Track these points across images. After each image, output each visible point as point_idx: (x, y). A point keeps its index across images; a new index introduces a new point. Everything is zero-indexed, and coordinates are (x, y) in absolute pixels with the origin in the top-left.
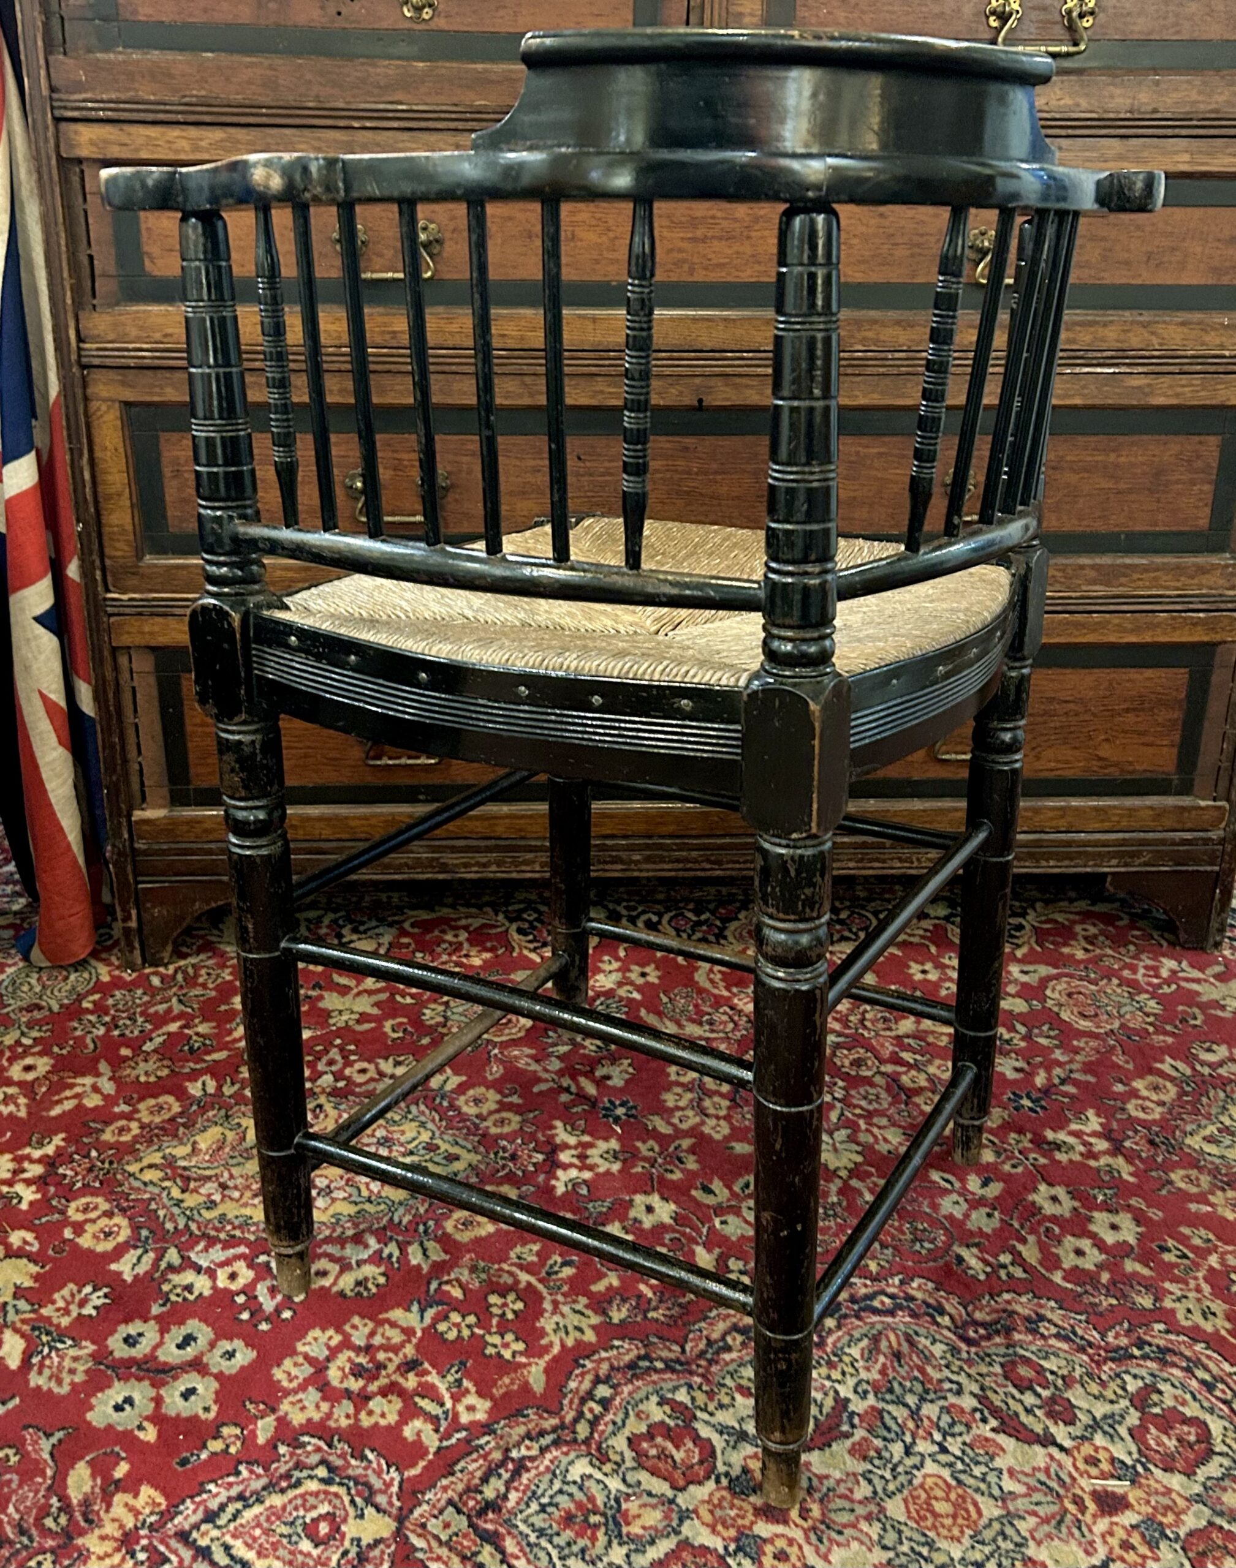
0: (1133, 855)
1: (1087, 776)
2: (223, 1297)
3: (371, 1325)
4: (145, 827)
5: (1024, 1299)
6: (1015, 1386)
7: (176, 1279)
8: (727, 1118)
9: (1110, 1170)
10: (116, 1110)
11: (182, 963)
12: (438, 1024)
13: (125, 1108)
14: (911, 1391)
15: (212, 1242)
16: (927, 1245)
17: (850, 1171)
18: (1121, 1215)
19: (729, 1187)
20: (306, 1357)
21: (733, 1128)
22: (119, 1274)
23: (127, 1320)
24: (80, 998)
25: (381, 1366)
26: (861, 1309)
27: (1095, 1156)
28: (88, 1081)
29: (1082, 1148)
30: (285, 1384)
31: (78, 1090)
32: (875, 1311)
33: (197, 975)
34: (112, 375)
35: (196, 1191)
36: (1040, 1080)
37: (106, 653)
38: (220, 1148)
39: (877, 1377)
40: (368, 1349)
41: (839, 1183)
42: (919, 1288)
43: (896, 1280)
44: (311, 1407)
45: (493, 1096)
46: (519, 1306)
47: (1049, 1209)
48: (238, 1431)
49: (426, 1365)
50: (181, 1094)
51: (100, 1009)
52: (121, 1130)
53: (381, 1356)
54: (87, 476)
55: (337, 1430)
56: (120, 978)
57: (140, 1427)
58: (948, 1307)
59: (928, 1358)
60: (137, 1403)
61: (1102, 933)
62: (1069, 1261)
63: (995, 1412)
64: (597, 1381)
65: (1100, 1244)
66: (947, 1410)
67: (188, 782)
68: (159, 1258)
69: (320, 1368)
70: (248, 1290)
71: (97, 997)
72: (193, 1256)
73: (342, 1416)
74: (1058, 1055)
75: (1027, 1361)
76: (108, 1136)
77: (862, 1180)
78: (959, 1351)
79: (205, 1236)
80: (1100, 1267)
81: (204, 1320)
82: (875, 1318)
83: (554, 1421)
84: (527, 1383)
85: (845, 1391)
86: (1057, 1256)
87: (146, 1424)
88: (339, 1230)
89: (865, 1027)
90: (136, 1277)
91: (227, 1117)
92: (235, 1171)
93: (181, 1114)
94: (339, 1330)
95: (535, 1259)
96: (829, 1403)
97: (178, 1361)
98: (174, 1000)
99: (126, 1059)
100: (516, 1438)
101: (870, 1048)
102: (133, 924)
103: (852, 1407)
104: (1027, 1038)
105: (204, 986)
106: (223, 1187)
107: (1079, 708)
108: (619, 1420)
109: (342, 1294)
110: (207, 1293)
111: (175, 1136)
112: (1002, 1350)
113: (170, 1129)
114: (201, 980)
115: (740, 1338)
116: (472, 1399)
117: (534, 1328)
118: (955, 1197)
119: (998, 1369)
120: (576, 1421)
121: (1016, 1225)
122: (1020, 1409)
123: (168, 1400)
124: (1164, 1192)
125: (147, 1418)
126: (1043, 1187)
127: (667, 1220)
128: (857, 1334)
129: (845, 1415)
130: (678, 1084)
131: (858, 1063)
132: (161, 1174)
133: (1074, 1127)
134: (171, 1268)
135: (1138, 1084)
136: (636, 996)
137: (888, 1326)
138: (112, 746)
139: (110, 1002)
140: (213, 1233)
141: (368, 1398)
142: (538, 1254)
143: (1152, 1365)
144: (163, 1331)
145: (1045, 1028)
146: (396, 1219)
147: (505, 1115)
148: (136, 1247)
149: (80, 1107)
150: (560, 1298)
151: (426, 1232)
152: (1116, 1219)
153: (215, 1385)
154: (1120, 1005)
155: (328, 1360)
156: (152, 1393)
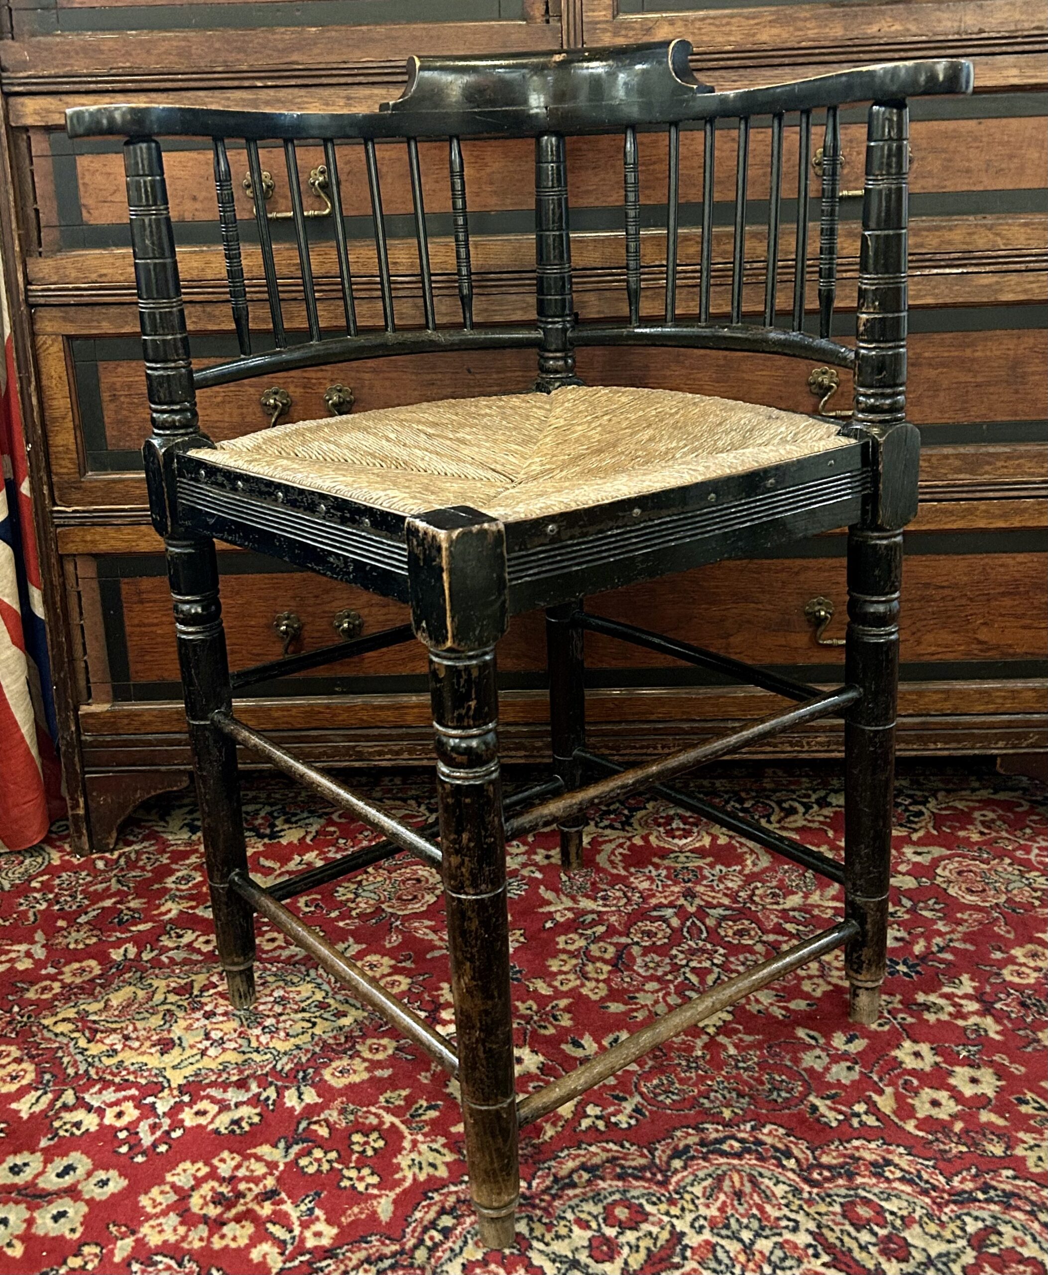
0: (1018, 736)
1: (968, 659)
2: (107, 1133)
3: (238, 1158)
4: (91, 721)
5: (873, 1145)
6: (852, 1224)
7: (67, 1116)
8: (606, 981)
9: (977, 1028)
10: (43, 972)
11: (127, 849)
12: (348, 900)
13: (51, 970)
14: (747, 1227)
15: (106, 1084)
16: (784, 1094)
17: (718, 1028)
18: (983, 1070)
19: (598, 1042)
20: (173, 1186)
21: (610, 989)
22: (18, 1112)
23: (15, 1153)
24: (31, 878)
25: (240, 1195)
26: (709, 1152)
27: (964, 1017)
28: (23, 947)
29: (951, 1009)
30: (149, 1209)
31: (13, 955)
32: (724, 1154)
33: (138, 859)
34: (55, 312)
35: (101, 1041)
36: (919, 948)
37: (53, 560)
38: (129, 1005)
39: (717, 1214)
40: (232, 1180)
41: (705, 1038)
42: (771, 1134)
43: (748, 1127)
44: (168, 1229)
45: (387, 961)
46: (381, 1144)
47: (910, 1063)
48: (97, 1250)
49: (283, 1195)
50: (103, 958)
51: (46, 887)
52: (44, 989)
53: (242, 1186)
54: (34, 401)
55: (189, 1252)
56: (69, 861)
57: (9, 1245)
58: (796, 1152)
59: (768, 1197)
60: (11, 1222)
61: (1000, 818)
62: (923, 1109)
63: (829, 1248)
64: (442, 1212)
65: (957, 1096)
66: (781, 1246)
67: (128, 680)
68: (56, 1099)
69: (183, 1195)
70: (131, 1128)
71: (45, 877)
72: (87, 1097)
73: (196, 1239)
74: (940, 926)
75: (866, 1202)
76: (31, 995)
77: (729, 1037)
78: (801, 1191)
79: (101, 1079)
80: (954, 1117)
81: (86, 1153)
82: (722, 1160)
83: (396, 1247)
84: (374, 1213)
85: (680, 1226)
86: (913, 1106)
87: (16, 1242)
88: (225, 1076)
89: (753, 902)
90: (32, 1115)
91: (141, 978)
92: (139, 1025)
93: (100, 976)
94: (206, 1164)
95: (402, 1103)
96: (665, 1235)
97: (55, 1188)
98: (114, 880)
99: (62, 928)
100: (354, 1262)
101: (754, 919)
102: (81, 812)
103: (686, 1241)
104: (912, 911)
105: (143, 869)
106: (127, 1038)
107: (956, 594)
108: (457, 1248)
109: (217, 1132)
110: (93, 1128)
111: (91, 994)
112: (843, 1191)
113: (88, 989)
114: (141, 863)
115: (586, 1176)
116: (320, 1226)
117: (392, 1164)
118: (818, 1052)
119: (837, 1208)
120: (416, 1247)
121: (876, 1078)
122: (854, 1246)
123: (39, 1221)
124: (1029, 1049)
125: (17, 1237)
126: (907, 1044)
127: (534, 1070)
128: (701, 1174)
129: (678, 1249)
130: (564, 951)
131: (740, 933)
132: (71, 1026)
133: (946, 990)
134: (66, 1108)
135: (1018, 952)
136: (538, 875)
137: (734, 1168)
138: (60, 644)
139: (57, 882)
140: (109, 1077)
141: (224, 1224)
142: (406, 1099)
143: (993, 1207)
144: (47, 1161)
145: (931, 902)
146: (279, 1067)
147: (396, 977)
148: (37, 1089)
149: (12, 969)
150: (420, 1138)
151: (304, 1078)
152: (977, 1074)
153: (85, 1209)
154: (1009, 882)
155: (193, 1189)
156: (27, 1215)
